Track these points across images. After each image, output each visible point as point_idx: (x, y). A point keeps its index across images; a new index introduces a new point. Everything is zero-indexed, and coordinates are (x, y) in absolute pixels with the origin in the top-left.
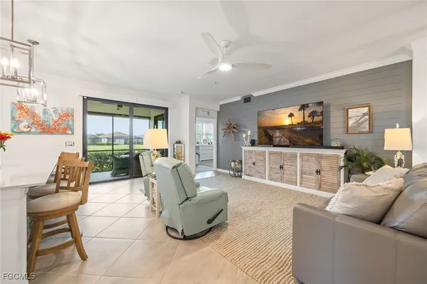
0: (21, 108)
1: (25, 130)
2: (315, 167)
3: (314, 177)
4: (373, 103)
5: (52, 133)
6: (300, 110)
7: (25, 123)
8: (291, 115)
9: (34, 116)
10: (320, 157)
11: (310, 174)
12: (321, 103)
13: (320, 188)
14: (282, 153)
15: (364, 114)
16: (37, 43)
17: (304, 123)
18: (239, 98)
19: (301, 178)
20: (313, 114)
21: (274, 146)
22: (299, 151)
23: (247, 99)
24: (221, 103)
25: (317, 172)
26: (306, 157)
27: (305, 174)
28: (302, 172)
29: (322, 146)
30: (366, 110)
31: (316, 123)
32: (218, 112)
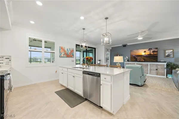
0: (62, 48)
1: (63, 56)
2: (155, 68)
3: (155, 71)
4: (174, 49)
5: (69, 57)
6: (148, 50)
7: (63, 54)
8: (145, 52)
9: (65, 51)
10: (157, 65)
11: (154, 70)
12: (157, 48)
13: (157, 74)
14: (142, 64)
15: (171, 52)
16: (85, 29)
17: (150, 54)
18: (121, 45)
19: (150, 72)
20: (154, 52)
21: (138, 62)
22: (149, 63)
23: (125, 46)
24: (112, 47)
25: (156, 70)
26: (152, 65)
27: (151, 70)
28: (150, 70)
29: (157, 62)
30: (172, 51)
31: (155, 54)
32: (111, 50)
